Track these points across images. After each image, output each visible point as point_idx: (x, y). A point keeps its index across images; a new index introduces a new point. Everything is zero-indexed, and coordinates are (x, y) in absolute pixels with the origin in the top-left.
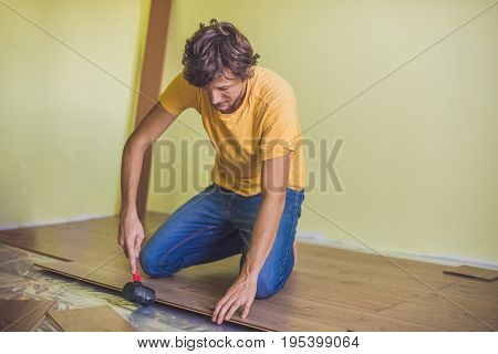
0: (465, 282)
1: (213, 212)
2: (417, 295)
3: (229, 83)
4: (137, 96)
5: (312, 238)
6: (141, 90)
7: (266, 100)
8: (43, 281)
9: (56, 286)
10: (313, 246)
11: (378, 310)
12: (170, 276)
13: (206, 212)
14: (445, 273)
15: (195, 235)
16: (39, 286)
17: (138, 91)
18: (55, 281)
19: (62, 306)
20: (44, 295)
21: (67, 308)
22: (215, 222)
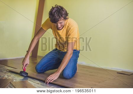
0: (123, 75)
1: (55, 56)
2: (110, 79)
3: (63, 21)
4: (35, 25)
5: (82, 63)
6: (36, 23)
7: (70, 27)
8: (9, 74)
9: (13, 75)
10: (82, 65)
11: (99, 82)
12: (44, 73)
13: (53, 56)
14: (118, 73)
15: (50, 62)
16: (8, 75)
17: (35, 23)
18: (13, 74)
19: (15, 81)
20: (10, 77)
21: (16, 81)
22: (56, 58)
